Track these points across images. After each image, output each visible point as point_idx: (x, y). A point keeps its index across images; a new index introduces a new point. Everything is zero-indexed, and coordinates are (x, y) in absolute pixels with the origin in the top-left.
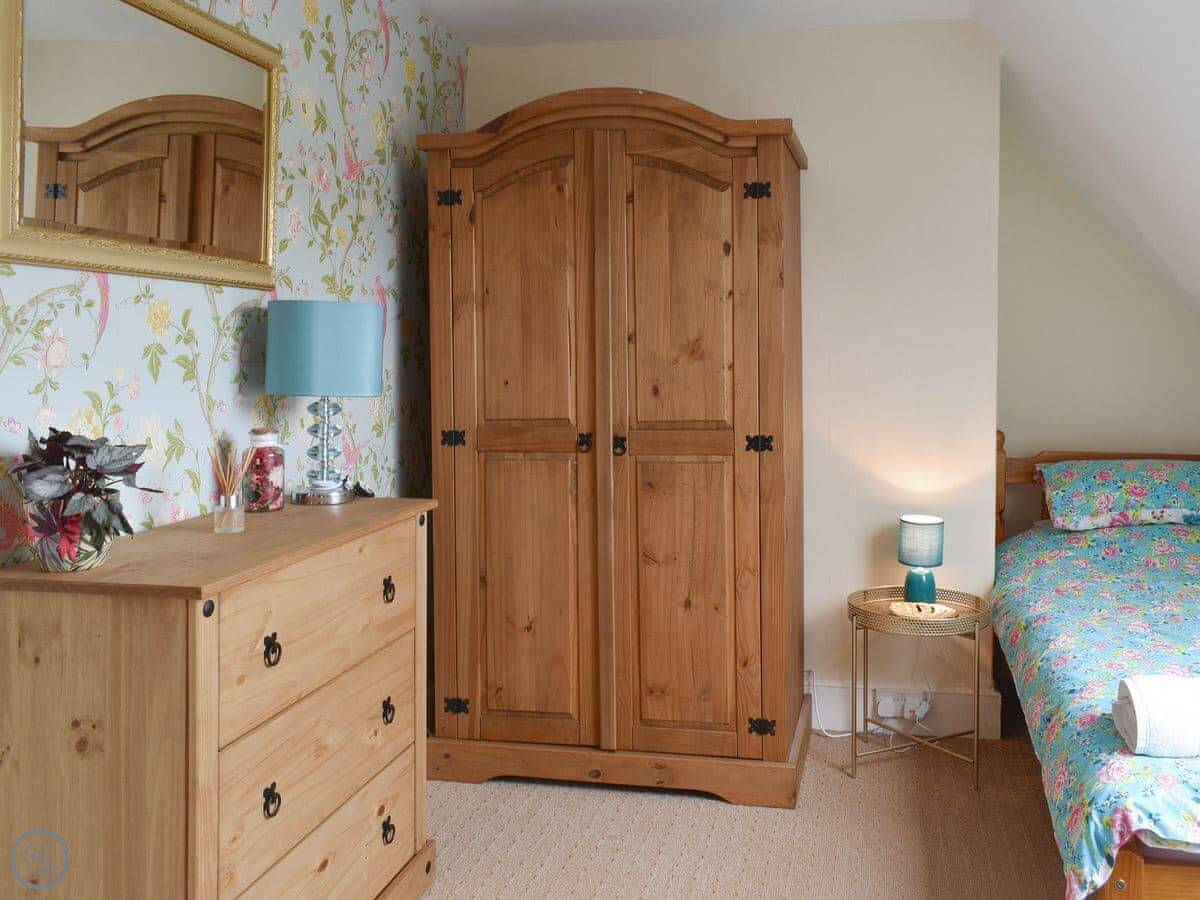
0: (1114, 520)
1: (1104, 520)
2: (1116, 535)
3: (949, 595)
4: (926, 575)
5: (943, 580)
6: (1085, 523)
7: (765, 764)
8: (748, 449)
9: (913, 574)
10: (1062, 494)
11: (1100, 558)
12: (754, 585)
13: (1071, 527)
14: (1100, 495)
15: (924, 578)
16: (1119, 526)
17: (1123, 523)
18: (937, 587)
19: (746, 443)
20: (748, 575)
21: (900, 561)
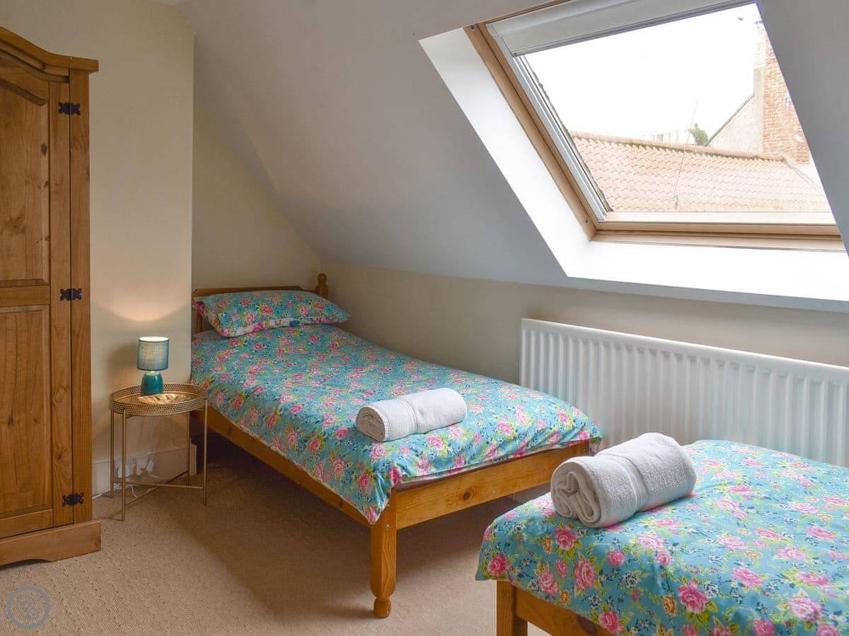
0: (255, 328)
1: (249, 329)
2: (256, 337)
3: (173, 388)
4: (157, 376)
5: (168, 377)
6: (240, 331)
7: (77, 526)
8: (62, 299)
9: (148, 376)
10: (224, 315)
11: (254, 351)
12: (67, 398)
13: (232, 335)
14: (248, 314)
15: (156, 377)
16: (257, 331)
17: (260, 329)
18: (164, 383)
19: (60, 295)
20: (62, 391)
21: (139, 368)
